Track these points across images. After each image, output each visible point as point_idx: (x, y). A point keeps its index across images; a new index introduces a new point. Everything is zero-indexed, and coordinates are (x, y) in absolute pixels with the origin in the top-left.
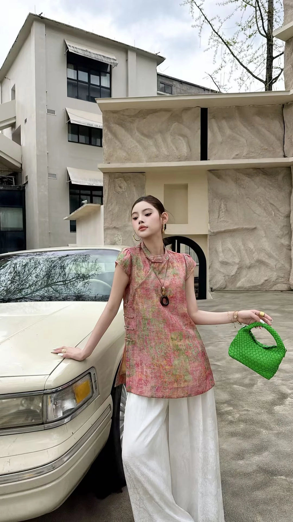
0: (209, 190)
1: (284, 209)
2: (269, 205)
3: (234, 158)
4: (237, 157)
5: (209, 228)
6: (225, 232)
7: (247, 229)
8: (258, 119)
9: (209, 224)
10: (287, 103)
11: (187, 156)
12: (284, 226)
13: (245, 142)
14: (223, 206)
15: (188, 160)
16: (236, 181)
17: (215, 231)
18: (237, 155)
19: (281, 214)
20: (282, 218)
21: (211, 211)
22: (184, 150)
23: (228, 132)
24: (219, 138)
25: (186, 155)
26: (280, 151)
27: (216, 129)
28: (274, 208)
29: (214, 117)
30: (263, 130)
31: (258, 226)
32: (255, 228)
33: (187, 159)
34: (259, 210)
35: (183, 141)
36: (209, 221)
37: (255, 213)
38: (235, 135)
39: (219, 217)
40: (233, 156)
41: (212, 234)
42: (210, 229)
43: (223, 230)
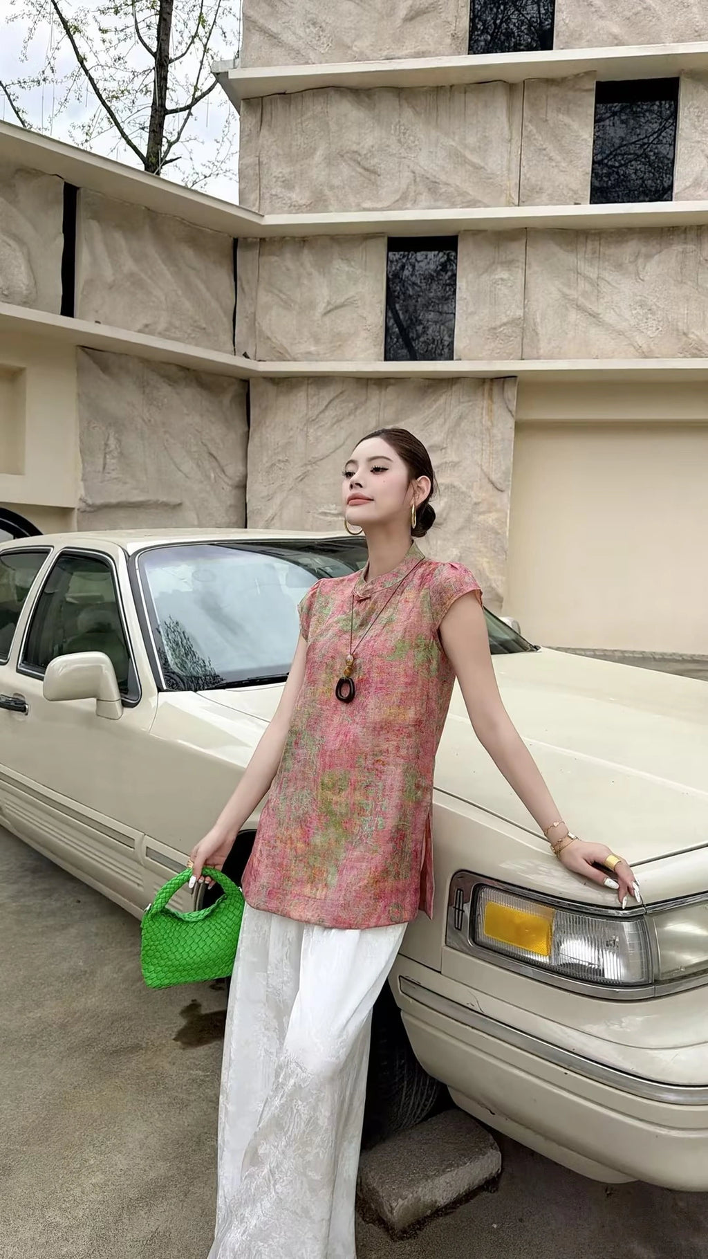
0: (79, 395)
1: (234, 470)
2: (206, 456)
3: (140, 331)
4: (145, 330)
5: (82, 492)
6: (119, 506)
7: (165, 505)
8: (189, 253)
9: (81, 483)
10: (245, 238)
11: (27, 297)
12: (230, 506)
13: (163, 298)
14: (112, 443)
15: (30, 307)
16: (143, 386)
17: (99, 501)
18: (147, 326)
19: (226, 480)
20: (228, 488)
21: (86, 451)
22: (20, 278)
23: (129, 265)
24: (108, 273)
25: (25, 292)
26: (227, 338)
27: (100, 248)
28: (215, 464)
29: (96, 216)
30: (198, 282)
31: (187, 503)
32: (180, 505)
33: (25, 303)
34: (188, 466)
35: (19, 254)
36: (83, 475)
37: (180, 471)
38: (143, 276)
39: (104, 468)
40: (139, 326)
41: (88, 509)
42: (84, 495)
43: (114, 501)
